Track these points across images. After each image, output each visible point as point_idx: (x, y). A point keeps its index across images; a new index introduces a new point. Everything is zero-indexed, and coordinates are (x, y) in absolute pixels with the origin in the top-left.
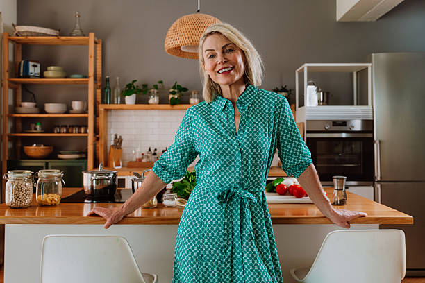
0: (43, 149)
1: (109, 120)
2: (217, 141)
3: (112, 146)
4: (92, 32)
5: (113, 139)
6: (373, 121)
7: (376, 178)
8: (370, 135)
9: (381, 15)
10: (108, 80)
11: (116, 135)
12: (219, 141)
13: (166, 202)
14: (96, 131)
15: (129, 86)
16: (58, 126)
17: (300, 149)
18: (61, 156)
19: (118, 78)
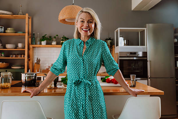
0: (5, 64)
1: (34, 52)
2: (74, 58)
3: (36, 63)
4: (27, 13)
5: (36, 60)
6: (147, 52)
7: (148, 76)
8: (145, 58)
9: (150, 8)
10: (34, 34)
11: (37, 58)
12: (75, 58)
13: (58, 86)
14: (29, 56)
15: (43, 37)
16: (12, 54)
17: (113, 63)
18: (13, 67)
19: (38, 33)
